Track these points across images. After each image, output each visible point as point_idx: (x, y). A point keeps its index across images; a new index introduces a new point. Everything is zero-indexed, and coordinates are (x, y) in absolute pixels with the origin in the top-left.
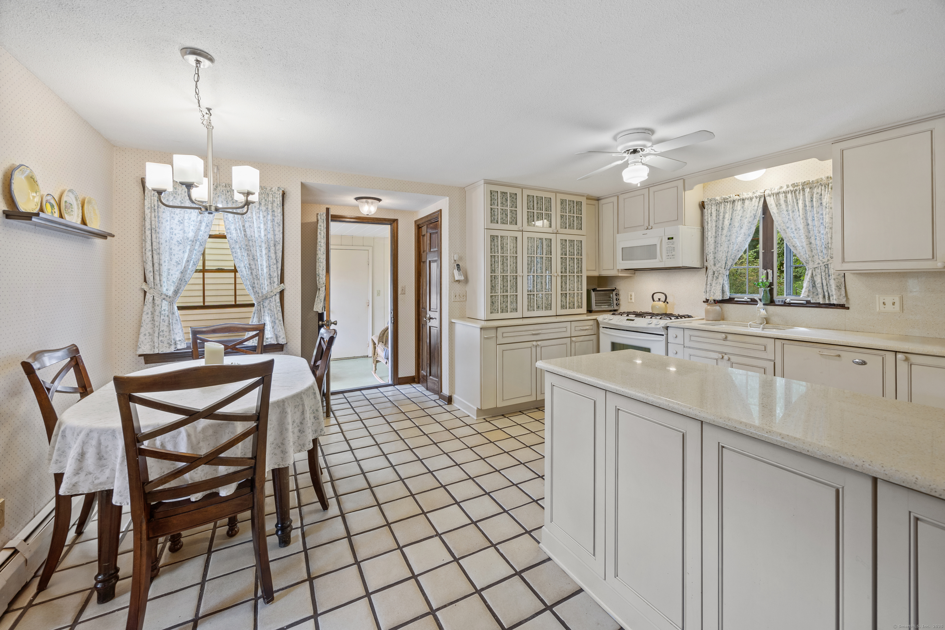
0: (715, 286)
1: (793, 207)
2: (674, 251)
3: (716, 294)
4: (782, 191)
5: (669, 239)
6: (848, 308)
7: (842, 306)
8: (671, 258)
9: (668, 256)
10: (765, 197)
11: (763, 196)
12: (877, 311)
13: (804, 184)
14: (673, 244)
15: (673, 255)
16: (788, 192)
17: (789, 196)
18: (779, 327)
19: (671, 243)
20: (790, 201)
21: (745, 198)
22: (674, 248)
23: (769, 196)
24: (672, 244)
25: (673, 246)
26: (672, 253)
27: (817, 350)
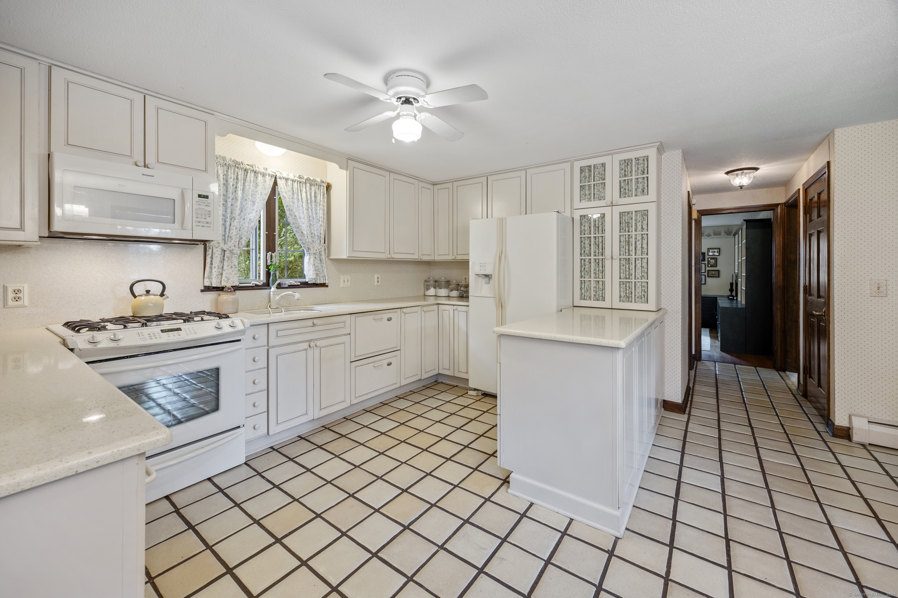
0: (227, 269)
1: (298, 195)
2: (209, 217)
3: (232, 279)
4: (291, 178)
5: (200, 196)
6: (327, 286)
7: (324, 285)
8: (203, 226)
9: (199, 222)
10: (276, 178)
11: (275, 176)
12: (341, 286)
13: (308, 179)
14: (208, 206)
15: (207, 223)
16: (294, 181)
17: (295, 184)
18: (290, 308)
19: (205, 204)
20: (295, 190)
21: (258, 172)
22: (209, 211)
23: (280, 178)
24: (206, 206)
25: (207, 208)
26: (205, 219)
27: (372, 317)
